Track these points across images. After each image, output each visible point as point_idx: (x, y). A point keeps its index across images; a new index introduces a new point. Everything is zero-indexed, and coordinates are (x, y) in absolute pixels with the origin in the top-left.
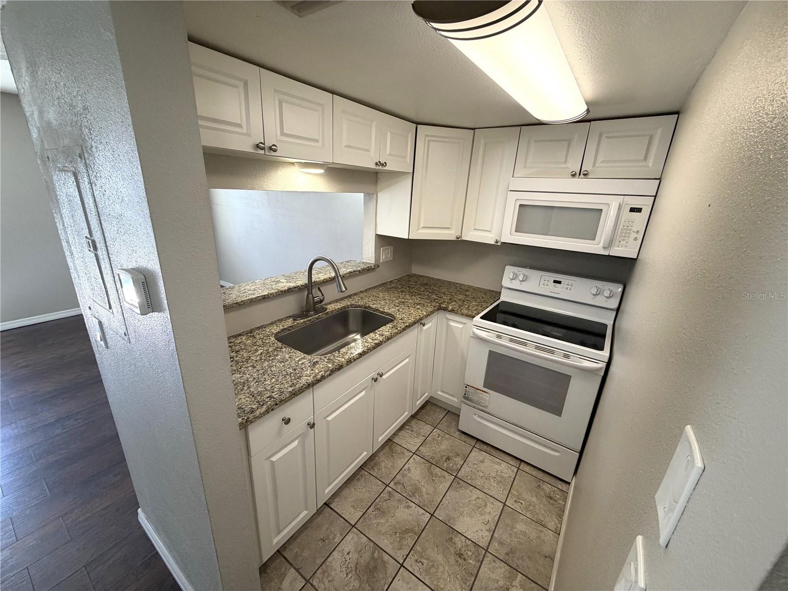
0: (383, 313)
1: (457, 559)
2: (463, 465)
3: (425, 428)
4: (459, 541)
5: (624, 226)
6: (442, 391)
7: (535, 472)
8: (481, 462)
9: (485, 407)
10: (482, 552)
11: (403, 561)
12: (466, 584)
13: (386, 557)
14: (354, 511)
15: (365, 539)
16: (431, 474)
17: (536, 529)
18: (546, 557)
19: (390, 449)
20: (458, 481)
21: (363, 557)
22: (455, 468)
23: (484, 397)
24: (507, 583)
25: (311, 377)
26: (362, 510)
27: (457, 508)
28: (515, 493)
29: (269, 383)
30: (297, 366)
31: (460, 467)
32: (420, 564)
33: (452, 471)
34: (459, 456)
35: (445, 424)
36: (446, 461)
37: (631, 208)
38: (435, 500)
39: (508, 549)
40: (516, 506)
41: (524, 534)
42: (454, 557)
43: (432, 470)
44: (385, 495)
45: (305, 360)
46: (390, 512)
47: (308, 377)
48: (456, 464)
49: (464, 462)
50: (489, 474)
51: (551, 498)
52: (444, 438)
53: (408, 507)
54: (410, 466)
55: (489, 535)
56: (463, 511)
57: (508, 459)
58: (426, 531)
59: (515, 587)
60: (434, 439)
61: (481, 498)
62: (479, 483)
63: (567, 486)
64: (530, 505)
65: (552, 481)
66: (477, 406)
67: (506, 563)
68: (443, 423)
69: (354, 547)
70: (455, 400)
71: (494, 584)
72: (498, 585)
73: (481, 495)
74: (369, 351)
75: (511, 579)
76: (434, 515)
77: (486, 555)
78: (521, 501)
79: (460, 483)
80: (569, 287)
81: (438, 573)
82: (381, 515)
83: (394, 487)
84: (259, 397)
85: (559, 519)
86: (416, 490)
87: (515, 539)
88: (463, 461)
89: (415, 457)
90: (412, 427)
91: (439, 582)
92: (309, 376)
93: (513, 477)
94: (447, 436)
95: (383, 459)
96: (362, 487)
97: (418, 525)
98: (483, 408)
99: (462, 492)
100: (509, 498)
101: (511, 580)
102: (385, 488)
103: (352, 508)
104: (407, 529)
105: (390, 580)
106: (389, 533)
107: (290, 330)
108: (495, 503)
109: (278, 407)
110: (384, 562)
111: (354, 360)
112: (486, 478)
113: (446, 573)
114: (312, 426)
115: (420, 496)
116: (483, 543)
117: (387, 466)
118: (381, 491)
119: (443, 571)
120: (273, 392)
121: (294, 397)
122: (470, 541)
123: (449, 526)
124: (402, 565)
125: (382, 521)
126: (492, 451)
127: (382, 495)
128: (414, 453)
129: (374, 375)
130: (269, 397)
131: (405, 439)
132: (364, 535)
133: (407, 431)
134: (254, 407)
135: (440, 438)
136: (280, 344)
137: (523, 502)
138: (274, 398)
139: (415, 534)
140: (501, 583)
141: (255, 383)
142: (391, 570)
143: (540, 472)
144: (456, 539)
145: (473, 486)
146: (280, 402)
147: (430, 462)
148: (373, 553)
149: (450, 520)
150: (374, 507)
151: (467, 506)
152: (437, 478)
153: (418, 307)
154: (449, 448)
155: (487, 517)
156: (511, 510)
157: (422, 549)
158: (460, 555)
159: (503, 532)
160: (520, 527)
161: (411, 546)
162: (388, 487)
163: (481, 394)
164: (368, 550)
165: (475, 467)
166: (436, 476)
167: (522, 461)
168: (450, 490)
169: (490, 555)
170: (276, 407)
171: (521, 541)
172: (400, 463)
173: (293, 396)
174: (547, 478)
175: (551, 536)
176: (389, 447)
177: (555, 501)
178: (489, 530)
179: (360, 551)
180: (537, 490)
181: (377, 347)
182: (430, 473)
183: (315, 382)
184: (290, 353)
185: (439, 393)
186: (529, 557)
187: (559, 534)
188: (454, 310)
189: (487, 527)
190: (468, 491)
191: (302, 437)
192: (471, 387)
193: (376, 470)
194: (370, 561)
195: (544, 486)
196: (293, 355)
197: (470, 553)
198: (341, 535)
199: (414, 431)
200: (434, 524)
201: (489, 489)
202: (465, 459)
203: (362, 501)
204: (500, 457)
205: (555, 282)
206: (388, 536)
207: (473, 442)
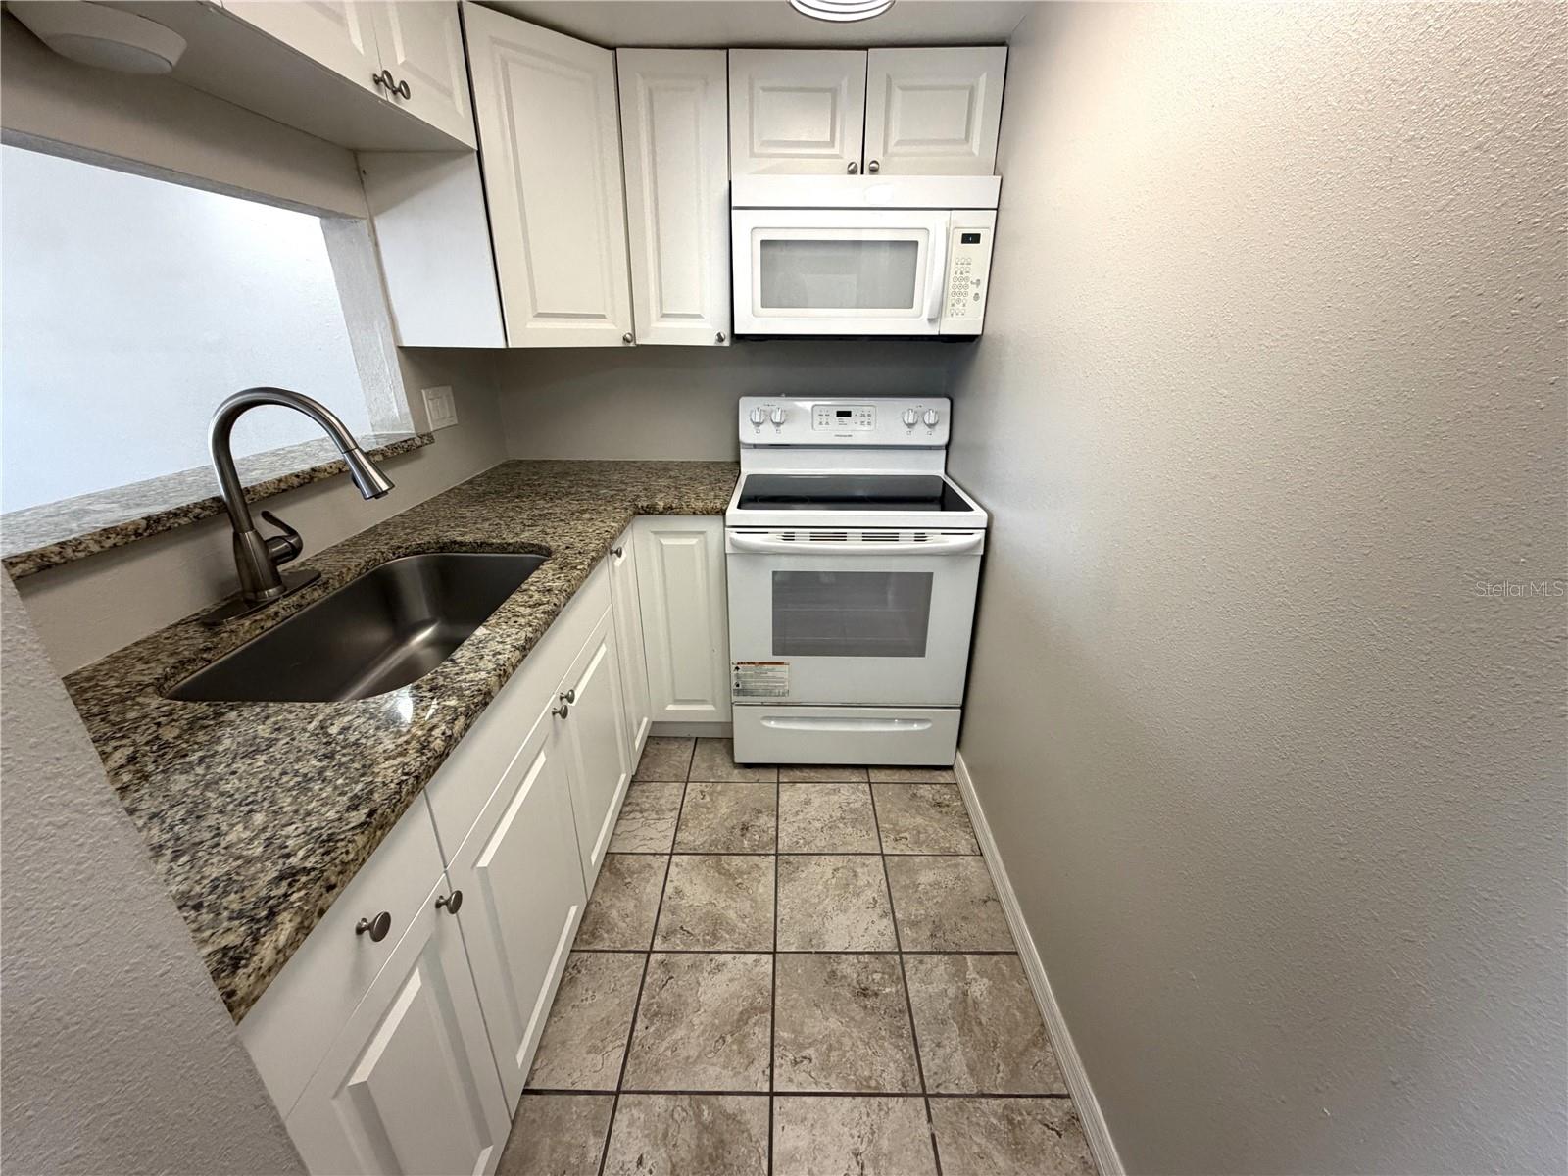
0: (503, 548)
1: (863, 1004)
2: (777, 825)
3: (667, 792)
4: (847, 968)
5: (956, 273)
6: (677, 701)
7: (896, 776)
8: (806, 803)
9: (784, 695)
10: (895, 961)
11: (768, 1083)
12: (901, 1036)
13: (730, 1104)
14: (599, 1057)
15: (661, 1099)
16: (729, 875)
17: (948, 866)
18: (985, 901)
19: (611, 873)
20: (785, 860)
21: (680, 1142)
22: (766, 839)
23: (779, 675)
24: (960, 984)
25: (412, 754)
26: (619, 1042)
27: (811, 911)
28: (887, 826)
29: (247, 834)
30: (328, 743)
31: (774, 833)
32: (805, 1062)
33: (764, 848)
34: (761, 813)
35: (704, 765)
36: (742, 835)
37: (964, 235)
38: (764, 920)
39: (929, 927)
40: (901, 848)
41: (936, 884)
42: (856, 1003)
43: (726, 867)
44: (656, 976)
45: (350, 718)
46: (686, 1004)
47: (400, 759)
48: (764, 831)
49: (777, 819)
50: (831, 817)
51: (939, 804)
52: (716, 794)
53: (719, 968)
54: (676, 883)
55: (887, 922)
56: (825, 909)
57: (846, 775)
58: (779, 991)
59: (973, 982)
60: (696, 806)
61: (842, 868)
62: (823, 843)
63: (950, 772)
64: (919, 832)
65: (926, 776)
66: (764, 699)
67: (940, 953)
68: (697, 767)
69: (647, 1136)
70: (710, 707)
71: (943, 1001)
72: (950, 999)
73: (839, 862)
74: (539, 634)
75: (960, 973)
76: (778, 950)
77: (904, 961)
78: (902, 835)
79: (791, 860)
80: (866, 419)
81: (848, 1055)
82: (670, 1021)
83: (665, 947)
84: (233, 896)
85: (968, 830)
86: (716, 925)
87: (931, 903)
88: (774, 819)
89: (678, 861)
90: (638, 804)
91: (857, 1070)
92: (404, 753)
93: (870, 801)
94: (719, 787)
95: (608, 904)
96: (590, 992)
97: (760, 991)
98: (779, 699)
99: (803, 875)
100: (883, 839)
101: (962, 976)
102: (647, 962)
103: (592, 1056)
104: (741, 1013)
105: (765, 1143)
106: (708, 1048)
107: (209, 661)
108: (867, 863)
109: (338, 894)
110: (732, 1118)
111: (514, 668)
112: (830, 828)
113: (859, 1043)
114: (454, 903)
115: (732, 931)
116: (887, 944)
117: (628, 913)
118: (641, 971)
119: (853, 1044)
120: (288, 856)
121: (383, 835)
122: (867, 956)
123: (817, 952)
124: (772, 1094)
125: (680, 1033)
126: (813, 774)
127: (648, 979)
128: (671, 854)
129: (552, 702)
130: (281, 878)
131: (635, 837)
132: (653, 1092)
133: (632, 816)
134: (231, 939)
135: (707, 798)
136: (202, 708)
137: (906, 834)
138: (306, 871)
139: (764, 1013)
140: (952, 991)
141: (175, 859)
142: (757, 1124)
143: (903, 772)
144: (840, 967)
145: (817, 854)
146: (341, 873)
147: (713, 854)
148: (698, 1115)
149: (811, 940)
150: (645, 1016)
151: (827, 896)
152: (745, 877)
153: (586, 516)
154: (736, 808)
155: (870, 894)
156: (896, 858)
157: (794, 1031)
158: (864, 992)
159: (906, 902)
160: (926, 878)
161: (769, 1040)
162: (652, 956)
163: (772, 671)
164: (684, 1120)
165: (800, 817)
166: (741, 873)
167: (866, 767)
168: (780, 884)
169: (909, 956)
170: (330, 897)
171: (939, 899)
172: (651, 890)
173: (379, 833)
174: (917, 776)
175: (973, 864)
176: (609, 871)
177: (948, 806)
178: (884, 915)
179: (665, 1135)
180: (916, 803)
181: (552, 621)
182: (724, 875)
183: (432, 763)
184: (267, 717)
185: (671, 707)
186: (965, 919)
187: (981, 854)
188: (671, 508)
189: (879, 911)
190: (813, 868)
191: (430, 955)
192: (748, 663)
193: (605, 935)
194: (699, 1138)
195: (922, 791)
196: (285, 720)
197: (878, 977)
198: (597, 1134)
199: (647, 810)
200: (786, 967)
201: (844, 843)
202: (775, 813)
203: (608, 1023)
204: (832, 778)
205: (841, 414)
206: (710, 1056)
207: (772, 775)
